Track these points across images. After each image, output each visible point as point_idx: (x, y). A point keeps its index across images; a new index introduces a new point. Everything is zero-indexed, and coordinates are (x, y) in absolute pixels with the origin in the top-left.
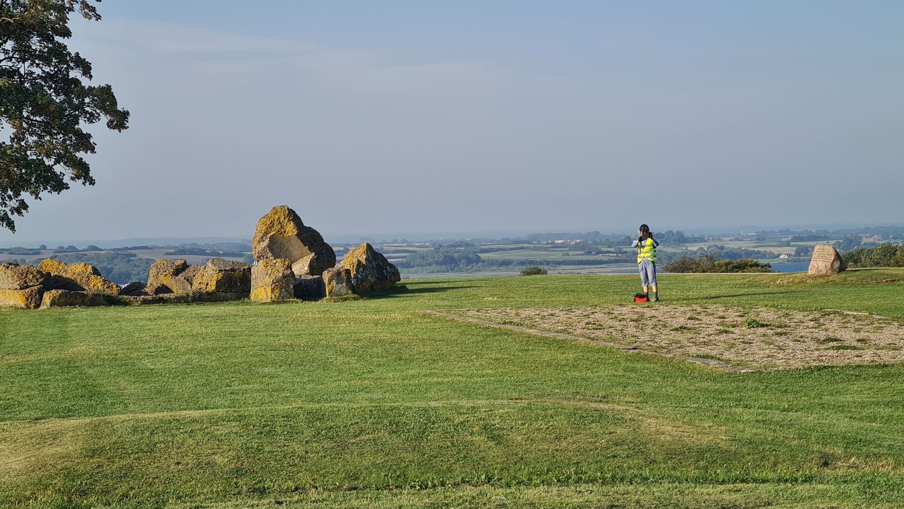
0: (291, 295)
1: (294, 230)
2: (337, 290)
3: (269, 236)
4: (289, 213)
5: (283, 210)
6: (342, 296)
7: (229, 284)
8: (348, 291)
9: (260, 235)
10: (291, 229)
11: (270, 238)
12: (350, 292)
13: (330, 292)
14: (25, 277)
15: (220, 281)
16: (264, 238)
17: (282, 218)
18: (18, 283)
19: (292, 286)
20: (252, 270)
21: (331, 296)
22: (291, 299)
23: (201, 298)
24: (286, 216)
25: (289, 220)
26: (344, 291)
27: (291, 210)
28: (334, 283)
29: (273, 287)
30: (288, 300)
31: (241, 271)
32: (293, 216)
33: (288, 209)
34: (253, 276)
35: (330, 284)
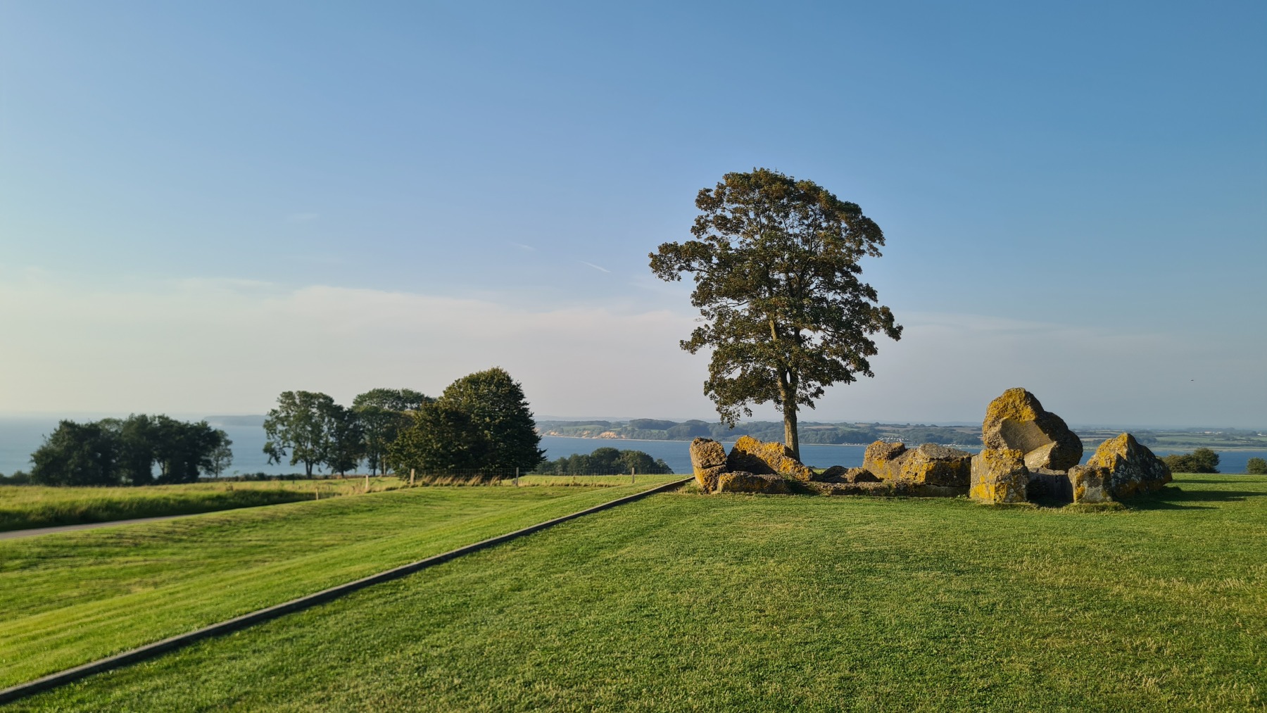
0: (1023, 498)
1: (1031, 416)
2: (1089, 494)
3: (1001, 420)
4: (1026, 396)
5: (1019, 392)
6: (1097, 502)
7: (942, 476)
8: (1106, 496)
9: (992, 419)
10: (1028, 414)
11: (1003, 422)
12: (1108, 498)
13: (1080, 497)
14: (709, 455)
15: (931, 471)
16: (996, 422)
17: (1018, 402)
18: (701, 461)
19: (1024, 486)
20: (972, 461)
21: (1081, 502)
22: (1022, 503)
23: (905, 491)
24: (1022, 399)
25: (1026, 404)
26: (1100, 496)
27: (1029, 393)
28: (1085, 485)
29: (997, 485)
30: (1018, 503)
31: (958, 461)
32: (1031, 399)
33: (1025, 392)
34: (973, 469)
35: (1079, 486)
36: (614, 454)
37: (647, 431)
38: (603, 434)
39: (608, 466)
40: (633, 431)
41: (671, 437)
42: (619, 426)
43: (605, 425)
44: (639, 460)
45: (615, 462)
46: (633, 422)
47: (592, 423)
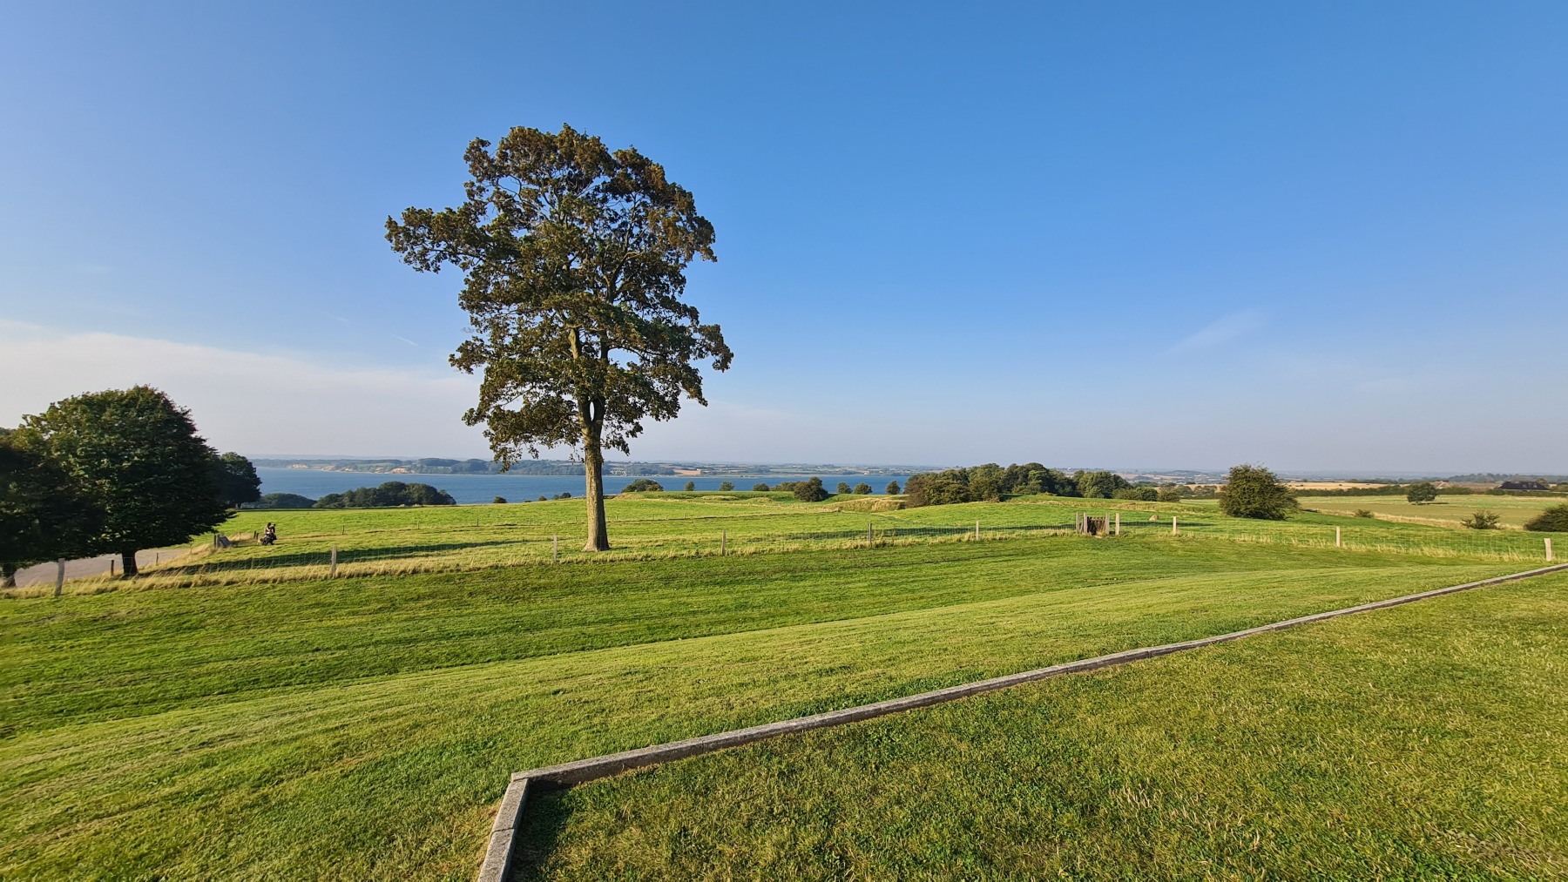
36: (401, 486)
37: (434, 468)
38: (395, 470)
39: (395, 497)
40: (422, 467)
41: (455, 472)
42: (410, 464)
43: (397, 463)
44: (423, 491)
45: (401, 493)
46: (422, 460)
47: (384, 461)
